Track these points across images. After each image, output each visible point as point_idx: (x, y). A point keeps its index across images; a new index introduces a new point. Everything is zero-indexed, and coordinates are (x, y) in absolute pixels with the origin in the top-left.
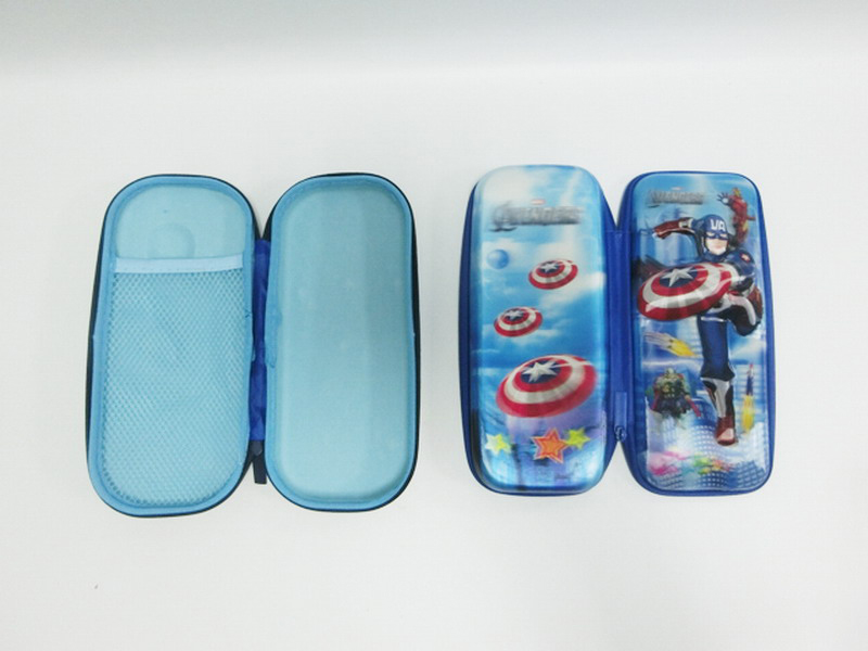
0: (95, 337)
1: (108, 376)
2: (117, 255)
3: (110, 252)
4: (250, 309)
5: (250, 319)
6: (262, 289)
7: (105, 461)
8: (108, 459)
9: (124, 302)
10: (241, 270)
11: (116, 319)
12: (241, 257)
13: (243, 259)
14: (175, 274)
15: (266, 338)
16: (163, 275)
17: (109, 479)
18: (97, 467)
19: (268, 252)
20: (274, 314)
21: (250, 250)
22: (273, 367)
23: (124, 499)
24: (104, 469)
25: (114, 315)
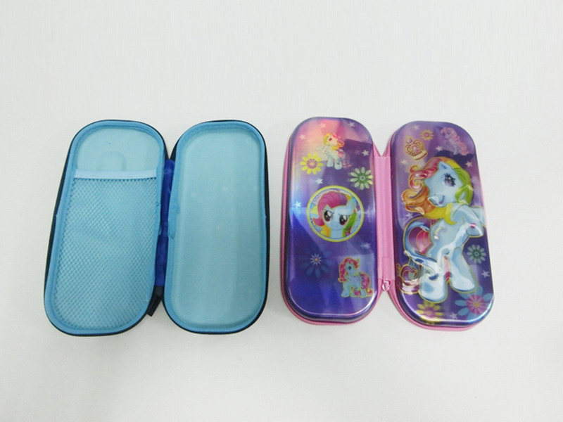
0: (58, 216)
1: (63, 242)
2: (76, 167)
3: (73, 165)
4: (159, 201)
5: (159, 208)
6: (168, 189)
7: (56, 298)
8: (59, 297)
9: (78, 197)
10: (155, 178)
11: (73, 207)
12: (155, 171)
13: (157, 172)
14: (112, 180)
15: (169, 219)
16: (105, 180)
17: (58, 310)
18: (50, 301)
19: (173, 168)
20: (175, 204)
21: (162, 165)
22: (173, 238)
23: (66, 324)
24: (55, 303)
25: (71, 204)
